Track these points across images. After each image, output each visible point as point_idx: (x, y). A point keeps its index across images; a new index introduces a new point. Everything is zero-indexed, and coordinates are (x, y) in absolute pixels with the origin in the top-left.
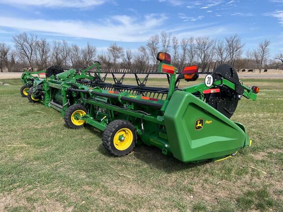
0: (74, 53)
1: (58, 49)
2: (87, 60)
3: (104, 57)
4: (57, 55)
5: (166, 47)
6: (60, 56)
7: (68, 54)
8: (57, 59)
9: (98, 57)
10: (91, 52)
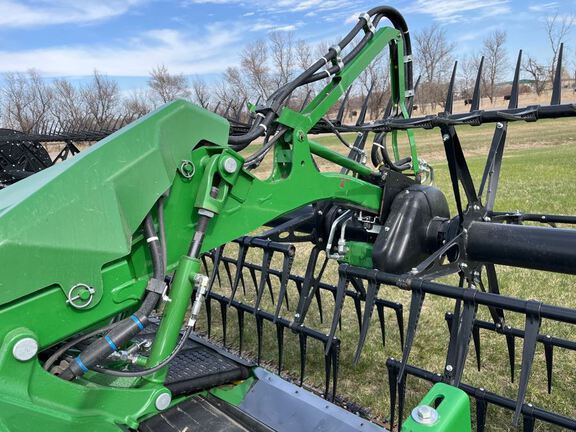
0: (63, 100)
1: (19, 95)
2: (99, 115)
3: (140, 103)
4: (19, 109)
5: (284, 66)
6: (27, 112)
7: (46, 105)
8: (20, 120)
9: (126, 104)
10: (105, 94)
